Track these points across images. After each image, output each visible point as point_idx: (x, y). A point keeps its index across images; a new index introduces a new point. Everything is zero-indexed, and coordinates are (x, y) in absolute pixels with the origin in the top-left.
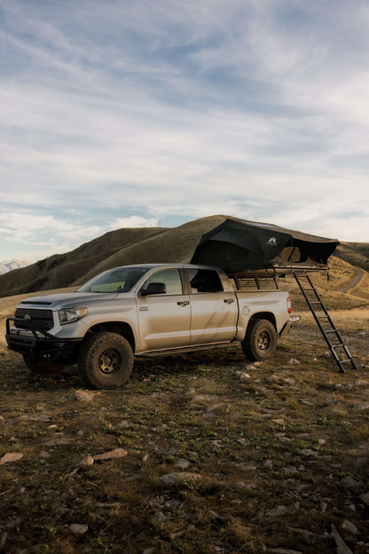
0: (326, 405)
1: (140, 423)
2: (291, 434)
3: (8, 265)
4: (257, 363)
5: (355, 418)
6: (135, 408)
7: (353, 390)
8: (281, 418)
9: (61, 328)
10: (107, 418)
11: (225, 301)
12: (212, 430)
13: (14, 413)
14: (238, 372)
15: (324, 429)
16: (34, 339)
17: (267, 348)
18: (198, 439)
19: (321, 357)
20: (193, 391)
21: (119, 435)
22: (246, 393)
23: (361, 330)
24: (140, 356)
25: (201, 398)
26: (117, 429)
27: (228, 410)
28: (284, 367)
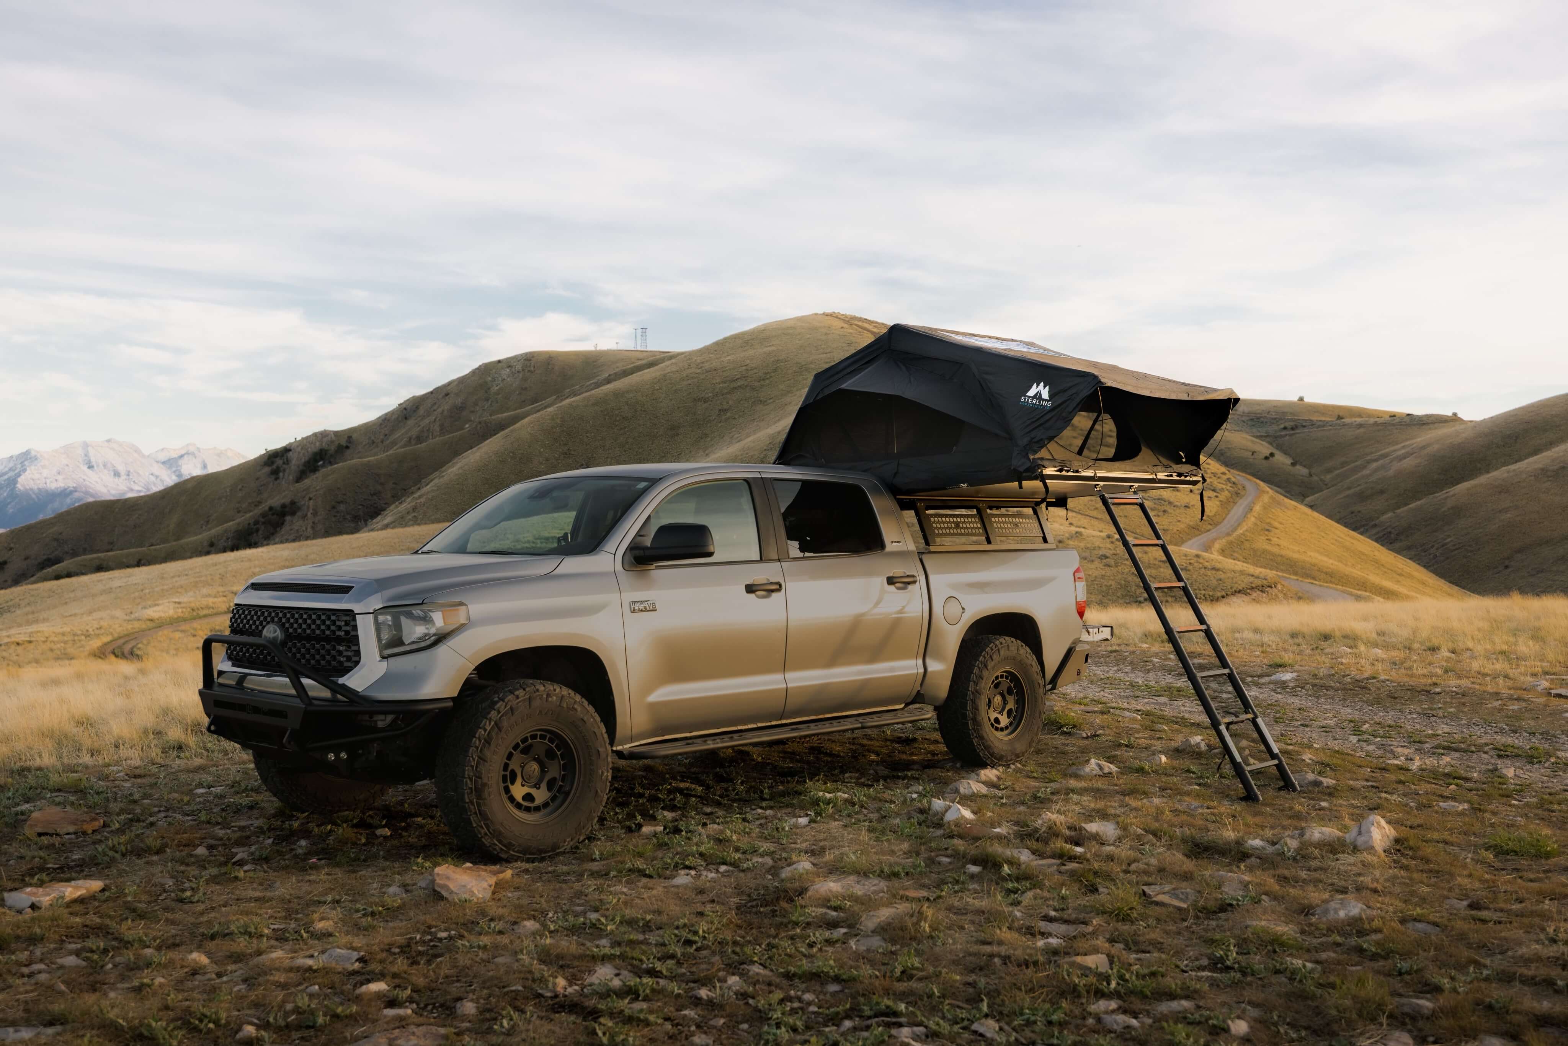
0: (1225, 907)
1: (653, 973)
2: (1137, 1004)
3: (170, 463)
4: (989, 774)
5: (1323, 947)
6: (631, 923)
7: (1302, 856)
8: (1096, 951)
9: (382, 668)
10: (546, 957)
11: (891, 581)
12: (887, 992)
13: (242, 944)
14: (938, 804)
15: (1235, 984)
16: (297, 702)
17: (1014, 725)
18: (848, 1024)
19: (1178, 752)
20: (805, 865)
21: (594, 1014)
22: (974, 869)
23: (1279, 666)
24: (632, 756)
25: (832, 886)
26: (582, 994)
27: (926, 927)
28: (1073, 783)
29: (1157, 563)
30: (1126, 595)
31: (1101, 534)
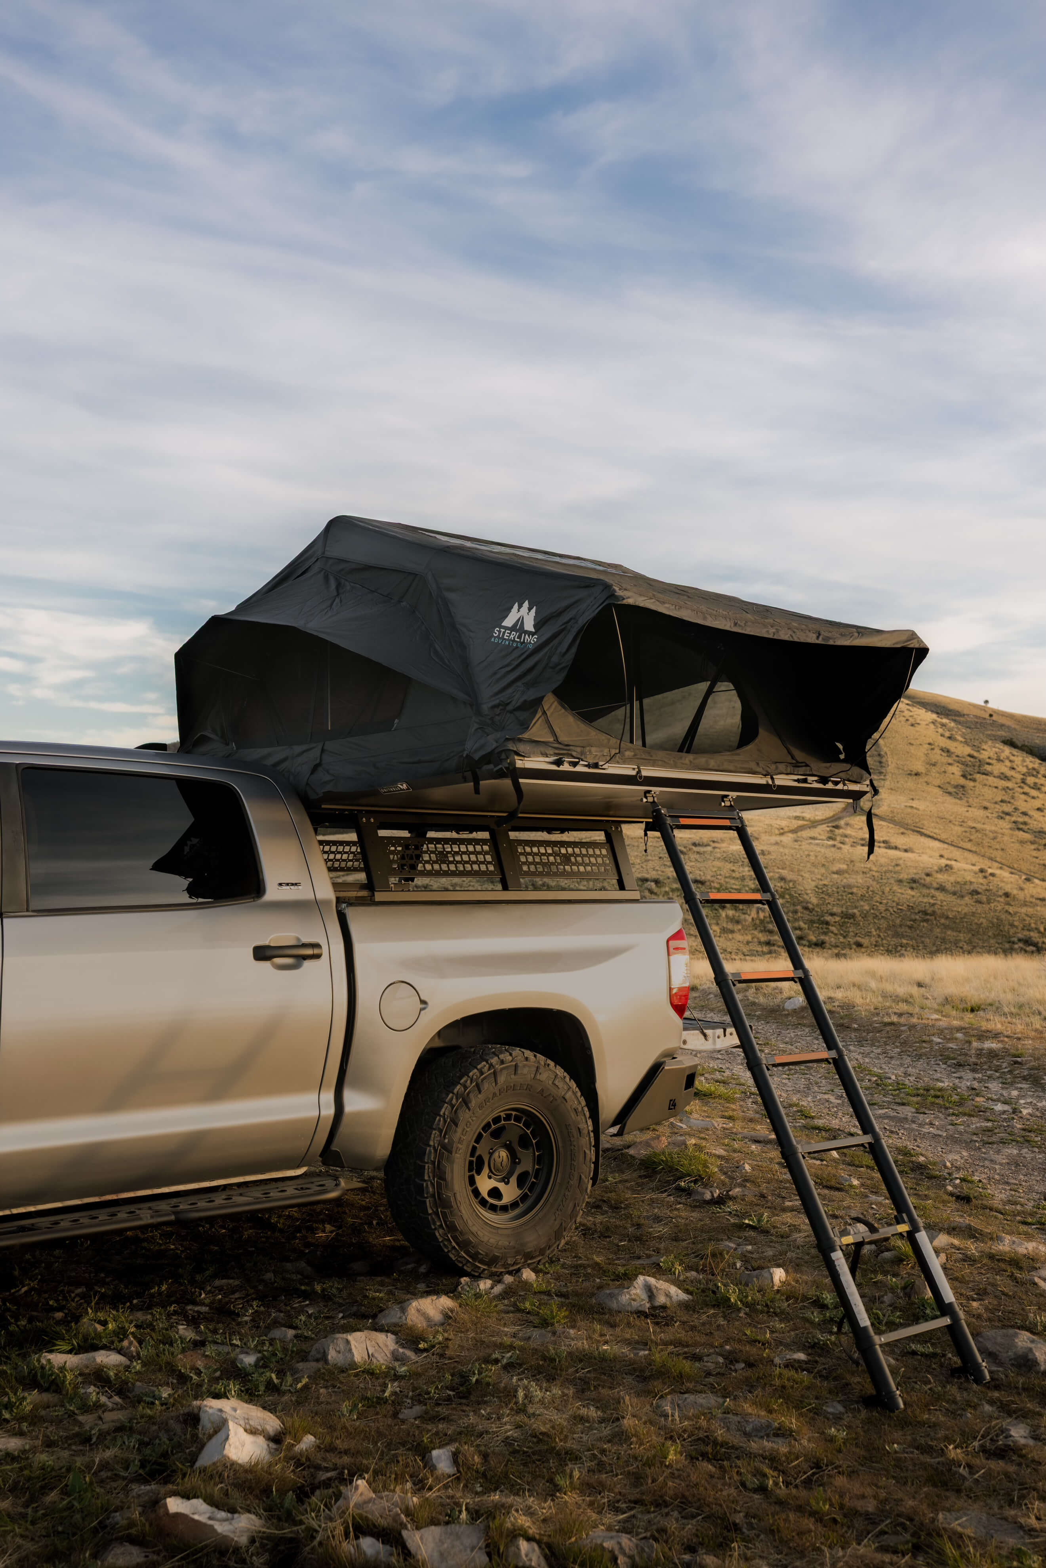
4: (426, 1308)
11: (263, 953)
29: (1034, 900)
30: (998, 935)
31: (974, 868)
